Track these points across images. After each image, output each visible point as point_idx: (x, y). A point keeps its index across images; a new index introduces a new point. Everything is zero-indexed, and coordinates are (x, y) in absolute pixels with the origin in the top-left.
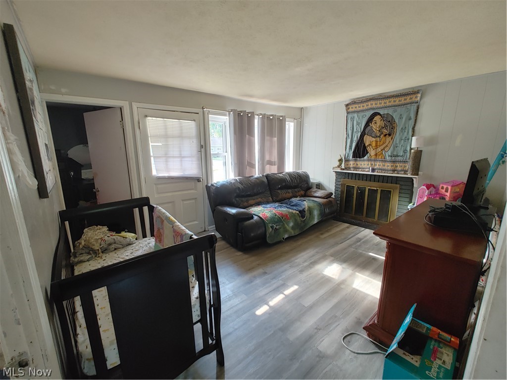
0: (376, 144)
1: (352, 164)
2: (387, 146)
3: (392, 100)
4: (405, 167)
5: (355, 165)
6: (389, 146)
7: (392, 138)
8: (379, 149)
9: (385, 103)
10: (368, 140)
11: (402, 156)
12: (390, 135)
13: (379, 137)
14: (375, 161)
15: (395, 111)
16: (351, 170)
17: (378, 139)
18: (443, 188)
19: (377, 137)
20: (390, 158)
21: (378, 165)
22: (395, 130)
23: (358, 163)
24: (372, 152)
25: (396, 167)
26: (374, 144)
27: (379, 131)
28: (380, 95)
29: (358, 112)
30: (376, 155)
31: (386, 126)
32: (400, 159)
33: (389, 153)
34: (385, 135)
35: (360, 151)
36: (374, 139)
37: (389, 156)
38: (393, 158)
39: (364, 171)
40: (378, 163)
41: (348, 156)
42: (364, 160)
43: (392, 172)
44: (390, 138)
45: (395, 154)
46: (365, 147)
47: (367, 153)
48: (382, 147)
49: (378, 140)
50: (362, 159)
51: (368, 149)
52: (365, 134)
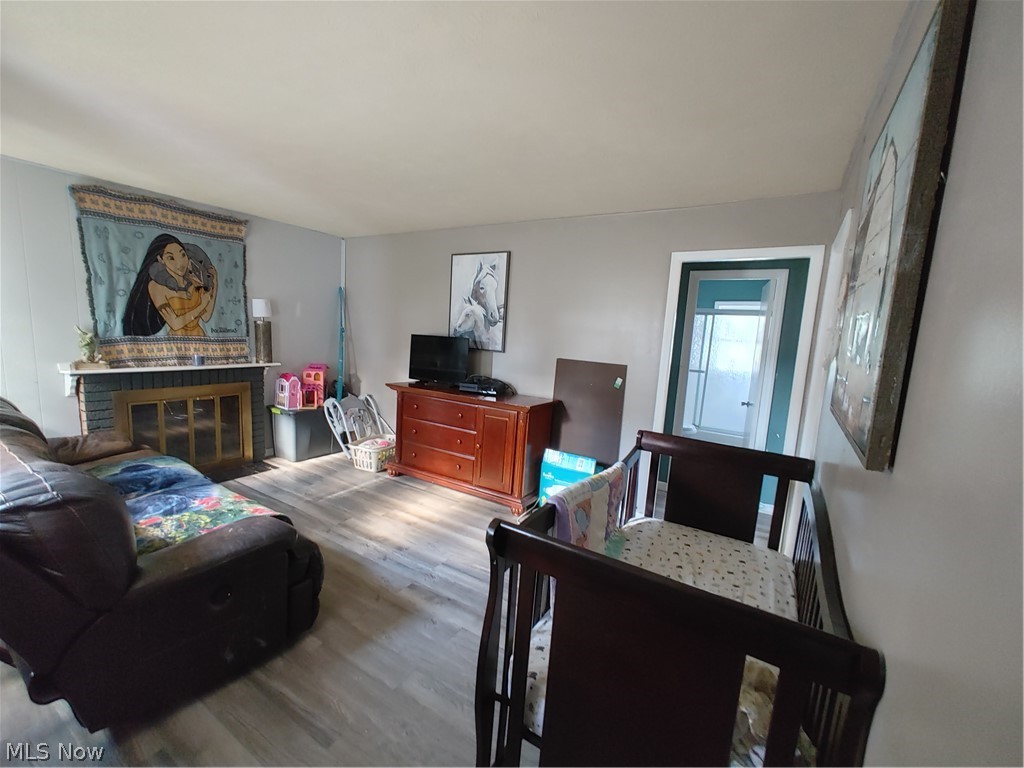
0: (182, 304)
1: (126, 350)
2: (205, 311)
3: (200, 220)
4: (242, 349)
5: (135, 354)
6: (209, 309)
7: (212, 296)
8: (191, 316)
9: (185, 221)
10: (158, 294)
11: (235, 331)
12: (206, 289)
13: (185, 290)
14: (185, 340)
15: (209, 244)
16: (128, 366)
17: (183, 294)
18: (309, 376)
19: (180, 289)
20: (215, 334)
21: (194, 350)
22: (214, 281)
23: (140, 347)
24: (174, 322)
25: (229, 350)
26: (176, 304)
27: (183, 277)
28: (173, 199)
29: (118, 219)
30: (185, 328)
31: (194, 270)
32: (230, 335)
33: (212, 324)
34: (198, 289)
35: (142, 319)
36: (174, 293)
37: (212, 330)
38: (221, 334)
39: (165, 365)
40: (192, 346)
41: (106, 331)
42: (158, 340)
43: (225, 362)
44: (208, 295)
45: (222, 326)
46: (155, 311)
47: (163, 323)
48: (196, 312)
49: (185, 297)
50: (152, 337)
51: (163, 312)
52: (148, 280)
